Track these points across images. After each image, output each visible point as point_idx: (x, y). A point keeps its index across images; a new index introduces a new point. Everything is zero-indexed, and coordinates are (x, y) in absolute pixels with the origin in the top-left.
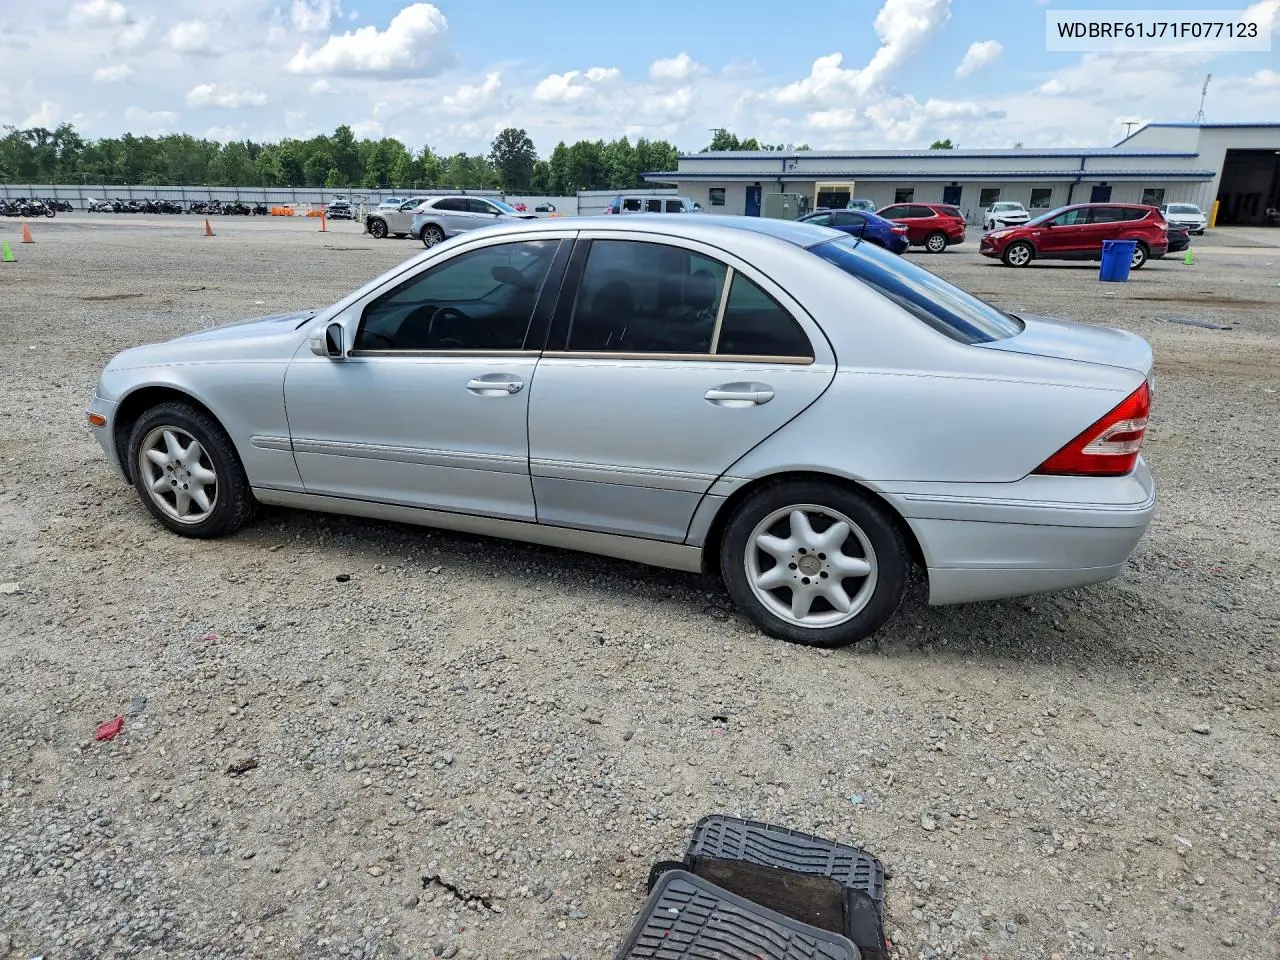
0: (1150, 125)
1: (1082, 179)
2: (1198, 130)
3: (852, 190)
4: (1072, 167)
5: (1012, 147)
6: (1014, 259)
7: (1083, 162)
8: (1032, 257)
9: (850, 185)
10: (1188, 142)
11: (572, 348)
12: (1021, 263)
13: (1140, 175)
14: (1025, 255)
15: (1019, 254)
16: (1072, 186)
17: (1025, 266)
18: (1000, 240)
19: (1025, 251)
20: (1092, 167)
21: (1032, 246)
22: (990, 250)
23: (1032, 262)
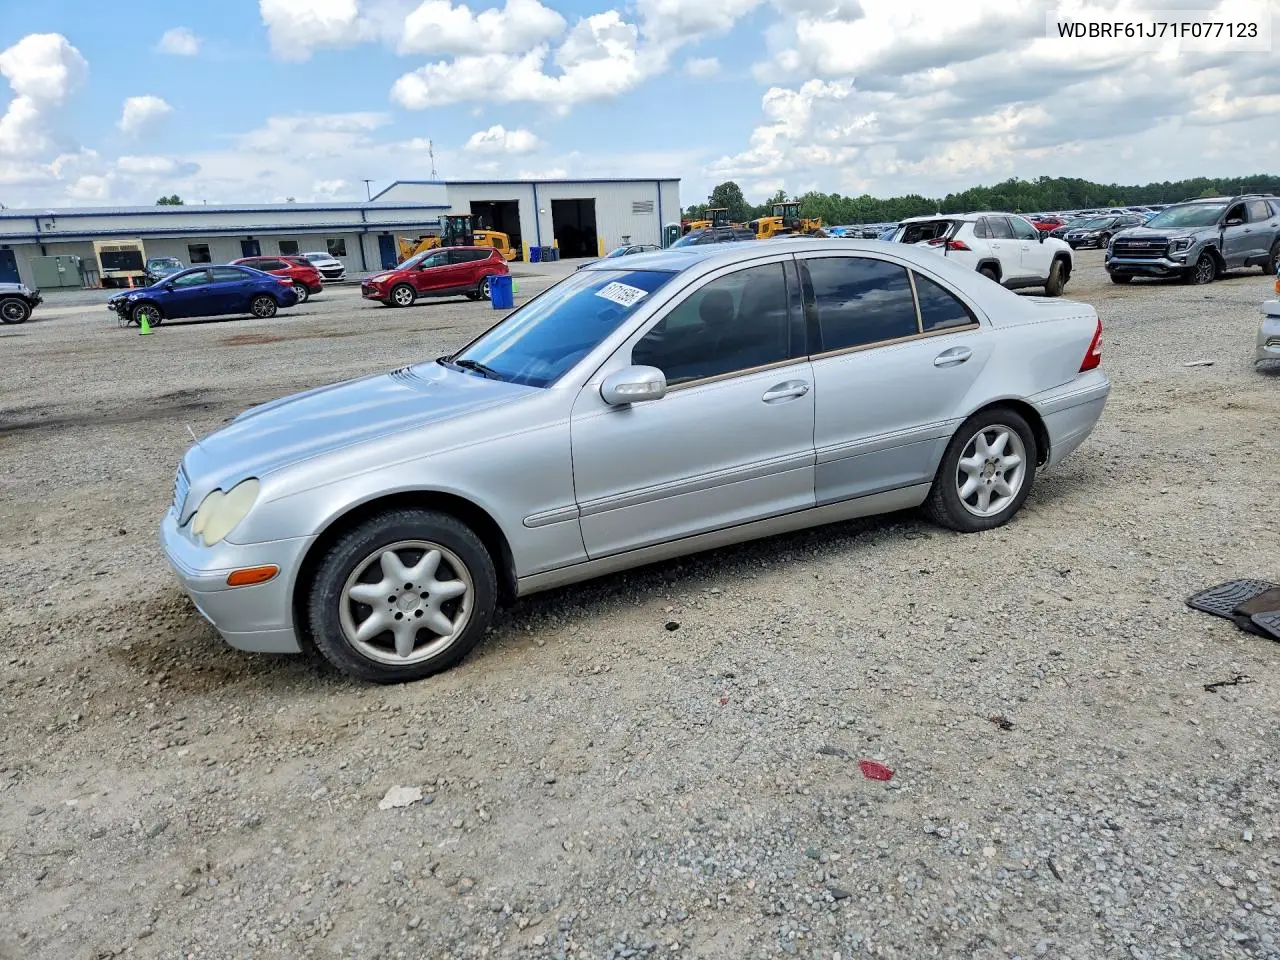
0: (399, 183)
1: (369, 230)
2: (445, 187)
3: (141, 248)
4: (354, 219)
5: (285, 201)
6: (400, 300)
7: (363, 215)
8: (415, 297)
9: (138, 243)
10: (440, 196)
11: (827, 350)
12: (407, 303)
13: (413, 225)
14: (408, 295)
15: (403, 295)
16: (360, 236)
17: (412, 305)
18: (381, 284)
19: (408, 292)
20: (373, 219)
21: (413, 288)
22: (377, 294)
23: (417, 301)
